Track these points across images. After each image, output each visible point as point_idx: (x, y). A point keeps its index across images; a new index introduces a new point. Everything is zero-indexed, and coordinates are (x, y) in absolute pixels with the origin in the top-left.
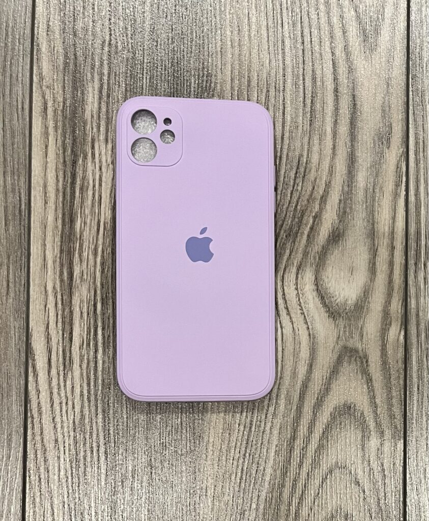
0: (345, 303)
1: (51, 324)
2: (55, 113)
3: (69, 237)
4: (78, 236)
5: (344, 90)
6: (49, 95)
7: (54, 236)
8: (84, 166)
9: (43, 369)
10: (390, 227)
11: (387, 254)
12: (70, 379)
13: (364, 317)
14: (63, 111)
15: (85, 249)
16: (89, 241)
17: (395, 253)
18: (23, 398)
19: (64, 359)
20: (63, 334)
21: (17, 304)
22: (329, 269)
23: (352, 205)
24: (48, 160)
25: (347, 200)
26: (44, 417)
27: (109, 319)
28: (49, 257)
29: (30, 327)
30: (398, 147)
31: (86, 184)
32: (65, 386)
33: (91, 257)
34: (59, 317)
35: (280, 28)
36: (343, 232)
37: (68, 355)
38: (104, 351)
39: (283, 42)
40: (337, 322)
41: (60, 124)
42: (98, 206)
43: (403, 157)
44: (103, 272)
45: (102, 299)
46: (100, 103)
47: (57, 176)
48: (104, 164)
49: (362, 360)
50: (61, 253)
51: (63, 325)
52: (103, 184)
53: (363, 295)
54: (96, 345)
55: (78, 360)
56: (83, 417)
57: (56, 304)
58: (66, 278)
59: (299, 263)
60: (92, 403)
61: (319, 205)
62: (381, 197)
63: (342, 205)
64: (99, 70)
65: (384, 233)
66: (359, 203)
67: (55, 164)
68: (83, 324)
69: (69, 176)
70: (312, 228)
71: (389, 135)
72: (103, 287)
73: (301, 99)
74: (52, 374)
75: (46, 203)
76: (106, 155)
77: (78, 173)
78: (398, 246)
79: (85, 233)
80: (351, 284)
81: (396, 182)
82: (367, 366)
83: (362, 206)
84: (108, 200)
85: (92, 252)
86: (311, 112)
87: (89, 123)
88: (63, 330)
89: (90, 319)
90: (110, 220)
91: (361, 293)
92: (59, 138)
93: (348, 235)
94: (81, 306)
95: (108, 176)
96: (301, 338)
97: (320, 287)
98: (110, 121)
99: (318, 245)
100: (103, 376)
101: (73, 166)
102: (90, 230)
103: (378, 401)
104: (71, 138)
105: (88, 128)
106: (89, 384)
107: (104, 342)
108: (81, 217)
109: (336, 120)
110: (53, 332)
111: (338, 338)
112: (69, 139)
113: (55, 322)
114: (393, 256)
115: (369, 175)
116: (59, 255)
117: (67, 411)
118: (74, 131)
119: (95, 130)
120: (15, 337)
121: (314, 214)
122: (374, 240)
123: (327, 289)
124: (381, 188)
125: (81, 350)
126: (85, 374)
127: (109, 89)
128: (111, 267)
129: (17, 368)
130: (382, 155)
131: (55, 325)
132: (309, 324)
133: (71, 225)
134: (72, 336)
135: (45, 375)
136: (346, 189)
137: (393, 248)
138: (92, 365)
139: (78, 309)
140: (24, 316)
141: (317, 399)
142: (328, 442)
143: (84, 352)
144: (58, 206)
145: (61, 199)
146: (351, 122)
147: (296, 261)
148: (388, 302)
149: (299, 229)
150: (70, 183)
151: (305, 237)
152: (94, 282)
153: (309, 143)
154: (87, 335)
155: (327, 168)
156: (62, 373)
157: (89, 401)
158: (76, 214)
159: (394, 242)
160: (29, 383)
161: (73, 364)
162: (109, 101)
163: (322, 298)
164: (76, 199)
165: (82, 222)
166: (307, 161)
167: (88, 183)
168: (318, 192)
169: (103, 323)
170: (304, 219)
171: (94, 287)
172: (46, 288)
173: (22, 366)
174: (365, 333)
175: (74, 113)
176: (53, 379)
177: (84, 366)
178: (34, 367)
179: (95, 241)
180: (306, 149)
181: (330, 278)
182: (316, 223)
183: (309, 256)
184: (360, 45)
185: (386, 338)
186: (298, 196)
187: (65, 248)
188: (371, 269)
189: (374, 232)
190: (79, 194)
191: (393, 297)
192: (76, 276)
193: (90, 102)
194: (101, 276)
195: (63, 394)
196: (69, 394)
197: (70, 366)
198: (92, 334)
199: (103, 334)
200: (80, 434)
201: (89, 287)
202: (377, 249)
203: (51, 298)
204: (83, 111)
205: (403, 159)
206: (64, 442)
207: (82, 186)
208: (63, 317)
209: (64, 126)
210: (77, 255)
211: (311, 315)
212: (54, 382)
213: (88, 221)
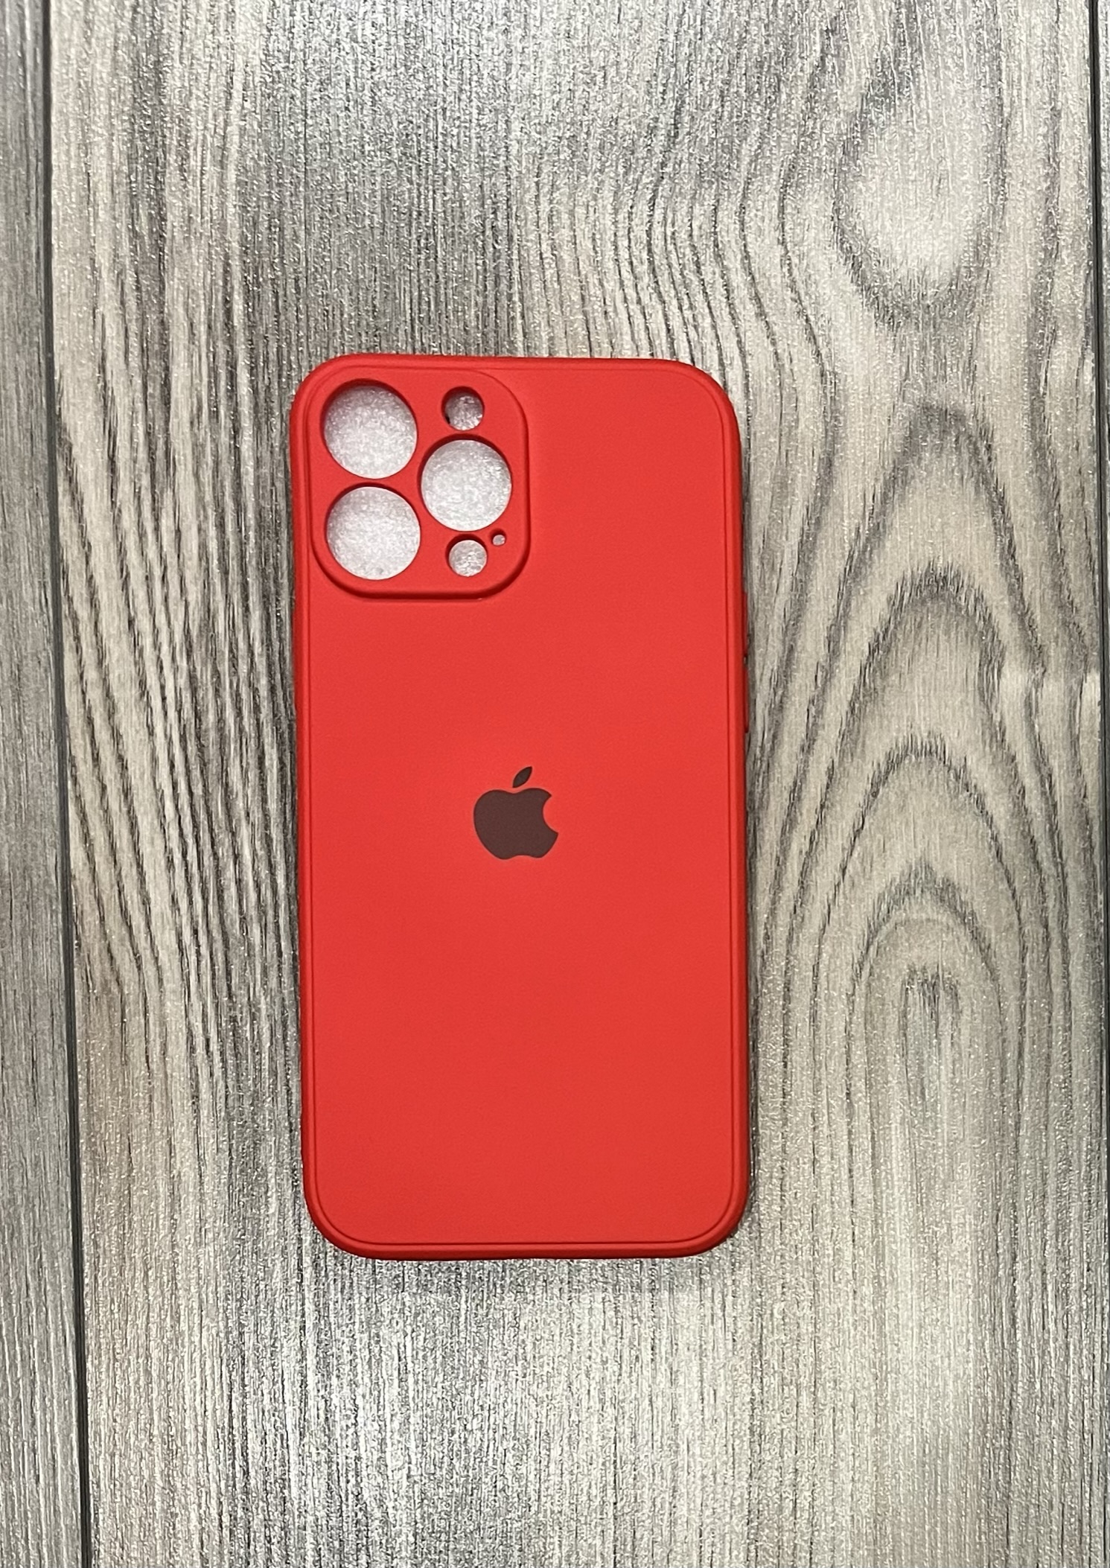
0: (923, 279)
1: (111, 356)
9: (96, 484)
11: (1039, 132)
12: (170, 510)
13: (977, 318)
15: (195, 147)
17: (1063, 128)
18: (47, 566)
19: (151, 454)
20: (145, 387)
21: (21, 306)
26: (104, 615)
27: (266, 339)
28: (98, 175)
29: (57, 367)
32: (157, 529)
33: (211, 170)
34: (134, 341)
37: (161, 443)
38: (257, 431)
40: (902, 332)
45: (246, 284)
49: (975, 443)
50: (130, 162)
51: (142, 361)
53: (972, 252)
54: (235, 415)
55: (189, 458)
56: (209, 614)
57: (123, 303)
58: (145, 232)
68: (195, 359)
72: (246, 254)
74: (119, 497)
75: (89, 28)
79: (192, 105)
80: (938, 223)
82: (990, 459)
85: (214, 156)
88: (145, 375)
89: (215, 343)
91: (965, 248)
94: (191, 306)
96: (799, 381)
97: (848, 234)
100: (257, 503)
103: (1024, 558)
106: (221, 526)
107: (256, 405)
110: (117, 380)
111: (906, 380)
113: (121, 354)
114: (1056, 139)
116: (124, 168)
117: (166, 599)
120: (18, 399)
121: (825, 24)
123: (868, 239)
125: (195, 429)
126: (208, 497)
129: (27, 485)
131: (122, 359)
132: (820, 340)
134: (169, 392)
135: (102, 500)
137: (1056, 114)
138: (227, 468)
139: (181, 315)
140: (39, 339)
141: (851, 557)
143: (204, 433)
144: (119, 32)
145: (128, 16)
152: (223, 240)
154: (209, 387)
156: (146, 496)
157: (224, 571)
159: (1059, 98)
160: (61, 524)
161: (175, 468)
163: (856, 267)
165: (184, 76)
169: (252, 352)
171: (222, 253)
172: (93, 260)
173: (40, 478)
174: (980, 366)
176: (125, 515)
177: (207, 476)
178: (71, 479)
179: (220, 128)
181: (876, 208)
182: (830, 50)
185: (1042, 378)
191: (1059, 260)
192: (173, 226)
194: (241, 220)
195: (152, 553)
196: (169, 554)
197: (168, 474)
198: (223, 382)
199: (253, 385)
201: (210, 254)
202: (1009, 120)
203: (108, 287)
208: (143, 338)
211: (827, 316)
212: (128, 521)
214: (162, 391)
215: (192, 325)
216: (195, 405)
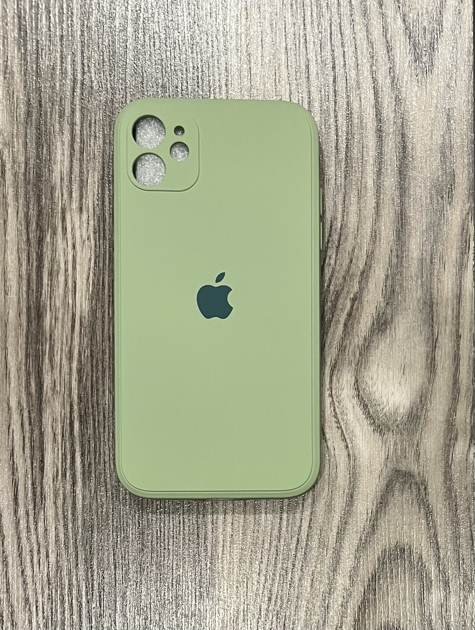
0: (396, 412)
1: (16, 449)
2: (15, 177)
3: (37, 336)
4: (48, 336)
5: (390, 128)
6: (7, 155)
7: (17, 336)
8: (53, 244)
9: (8, 509)
10: (455, 310)
11: (450, 345)
12: (42, 520)
13: (420, 430)
14: (25, 174)
15: (57, 352)
16: (62, 342)
17: (462, 343)
19: (34, 494)
20: (32, 463)
22: (374, 368)
23: (403, 282)
24: (8, 238)
25: (396, 274)
26: (10, 569)
27: (89, 441)
28: (11, 364)
30: (463, 201)
31: (56, 268)
32: (36, 529)
33: (65, 362)
34: (27, 440)
35: (302, 49)
36: (392, 317)
37: (39, 489)
38: (84, 484)
39: (307, 67)
40: (385, 437)
41: (22, 191)
42: (72, 296)
43: (470, 214)
44: (80, 381)
45: (81, 416)
46: (71, 161)
47: (19, 259)
48: (78, 240)
49: (419, 487)
50: (26, 359)
51: (31, 451)
52: (78, 267)
53: (419, 400)
54: (74, 476)
55: (52, 495)
56: (59, 568)
57: (22, 425)
58: (33, 391)
59: (333, 362)
60: (71, 549)
61: (360, 283)
62: (442, 270)
63: (389, 282)
64: (69, 118)
65: (446, 318)
66: (412, 279)
67: (17, 244)
68: (56, 449)
69: (34, 258)
70: (350, 315)
71: (451, 185)
72: (81, 401)
73: (333, 142)
74: (19, 514)
75: (6, 293)
76: (80, 228)
77: (45, 253)
78: (465, 334)
79: (56, 332)
80: (403, 387)
81: (462, 248)
82: (425, 494)
83: (416, 282)
84: (84, 288)
85: (66, 355)
86: (346, 160)
87: (58, 187)
88: (32, 458)
89: (65, 443)
90: (88, 314)
91: (415, 398)
92: (20, 209)
93: (398, 322)
94: (54, 426)
95: (84, 255)
96: (338, 459)
97: (361, 392)
98: (85, 184)
99: (358, 336)
100: (83, 516)
101: (39, 244)
102: (63, 327)
103: (441, 540)
104: (35, 208)
105: (57, 195)
106: (66, 526)
107: (84, 471)
108: (51, 310)
109: (380, 170)
110: (19, 461)
111: (387, 458)
112: (33, 210)
114: (458, 348)
115: (425, 241)
116: (24, 361)
117: (39, 561)
118: (39, 199)
119: (65, 196)
121: (352, 296)
122: (432, 327)
123: (371, 394)
124: (441, 258)
125: (55, 482)
126: (60, 513)
127: (82, 141)
128: (90, 375)
130: (441, 212)
131: (21, 450)
132: (348, 440)
133: (38, 322)
134: (44, 465)
135: (11, 516)
136: (394, 260)
137: (459, 337)
138: (69, 501)
139: (50, 430)
141: (361, 540)
142: (375, 595)
143: (59, 484)
144: (21, 296)
145: (25, 289)
146: (400, 171)
147: (330, 359)
148: (453, 410)
149: (333, 317)
150: (36, 267)
151: (341, 326)
152: (70, 395)
153: (344, 201)
154: (62, 463)
155: (369, 234)
156: (31, 513)
157: (67, 548)
158: (45, 306)
159: (460, 329)
161: (45, 501)
162: (83, 157)
163: (365, 406)
164: (44, 287)
165: (52, 318)
166: (342, 225)
167: (59, 266)
168: (358, 267)
169: (82, 446)
170: (339, 303)
171: (69, 401)
172: (8, 404)
174: (422, 451)
175: (39, 176)
176: (21, 522)
177: (60, 504)
179: (69, 342)
180: (340, 210)
181: (374, 378)
182: (354, 307)
183: (347, 351)
184: (410, 66)
185: (450, 457)
186: (330, 272)
187: (31, 351)
188: (429, 366)
189: (432, 317)
190: (48, 281)
191: (459, 403)
192: (47, 388)
193: (59, 161)
194: (78, 386)
195: (33, 539)
196: (41, 540)
197: (42, 503)
198: (68, 461)
199: (83, 461)
200: (56, 591)
201: (64, 401)
202: (437, 339)
203: (15, 417)
204: (51, 171)
205: (470, 217)
206: (37, 601)
207: (51, 270)
208: (31, 440)
209: (26, 193)
210: (47, 361)
211: (351, 429)
212: (23, 525)
213: (60, 316)
214: (40, 465)
215: (55, 434)
216: (56, 471)
